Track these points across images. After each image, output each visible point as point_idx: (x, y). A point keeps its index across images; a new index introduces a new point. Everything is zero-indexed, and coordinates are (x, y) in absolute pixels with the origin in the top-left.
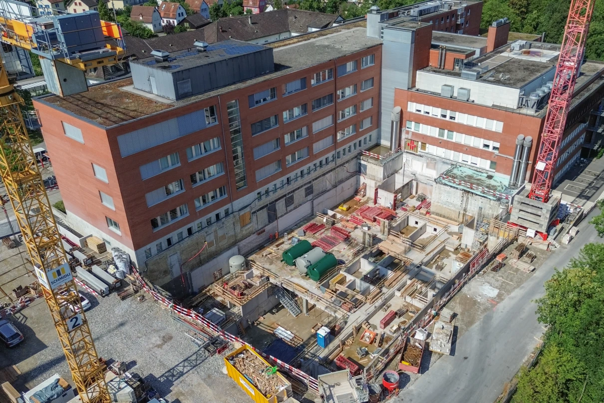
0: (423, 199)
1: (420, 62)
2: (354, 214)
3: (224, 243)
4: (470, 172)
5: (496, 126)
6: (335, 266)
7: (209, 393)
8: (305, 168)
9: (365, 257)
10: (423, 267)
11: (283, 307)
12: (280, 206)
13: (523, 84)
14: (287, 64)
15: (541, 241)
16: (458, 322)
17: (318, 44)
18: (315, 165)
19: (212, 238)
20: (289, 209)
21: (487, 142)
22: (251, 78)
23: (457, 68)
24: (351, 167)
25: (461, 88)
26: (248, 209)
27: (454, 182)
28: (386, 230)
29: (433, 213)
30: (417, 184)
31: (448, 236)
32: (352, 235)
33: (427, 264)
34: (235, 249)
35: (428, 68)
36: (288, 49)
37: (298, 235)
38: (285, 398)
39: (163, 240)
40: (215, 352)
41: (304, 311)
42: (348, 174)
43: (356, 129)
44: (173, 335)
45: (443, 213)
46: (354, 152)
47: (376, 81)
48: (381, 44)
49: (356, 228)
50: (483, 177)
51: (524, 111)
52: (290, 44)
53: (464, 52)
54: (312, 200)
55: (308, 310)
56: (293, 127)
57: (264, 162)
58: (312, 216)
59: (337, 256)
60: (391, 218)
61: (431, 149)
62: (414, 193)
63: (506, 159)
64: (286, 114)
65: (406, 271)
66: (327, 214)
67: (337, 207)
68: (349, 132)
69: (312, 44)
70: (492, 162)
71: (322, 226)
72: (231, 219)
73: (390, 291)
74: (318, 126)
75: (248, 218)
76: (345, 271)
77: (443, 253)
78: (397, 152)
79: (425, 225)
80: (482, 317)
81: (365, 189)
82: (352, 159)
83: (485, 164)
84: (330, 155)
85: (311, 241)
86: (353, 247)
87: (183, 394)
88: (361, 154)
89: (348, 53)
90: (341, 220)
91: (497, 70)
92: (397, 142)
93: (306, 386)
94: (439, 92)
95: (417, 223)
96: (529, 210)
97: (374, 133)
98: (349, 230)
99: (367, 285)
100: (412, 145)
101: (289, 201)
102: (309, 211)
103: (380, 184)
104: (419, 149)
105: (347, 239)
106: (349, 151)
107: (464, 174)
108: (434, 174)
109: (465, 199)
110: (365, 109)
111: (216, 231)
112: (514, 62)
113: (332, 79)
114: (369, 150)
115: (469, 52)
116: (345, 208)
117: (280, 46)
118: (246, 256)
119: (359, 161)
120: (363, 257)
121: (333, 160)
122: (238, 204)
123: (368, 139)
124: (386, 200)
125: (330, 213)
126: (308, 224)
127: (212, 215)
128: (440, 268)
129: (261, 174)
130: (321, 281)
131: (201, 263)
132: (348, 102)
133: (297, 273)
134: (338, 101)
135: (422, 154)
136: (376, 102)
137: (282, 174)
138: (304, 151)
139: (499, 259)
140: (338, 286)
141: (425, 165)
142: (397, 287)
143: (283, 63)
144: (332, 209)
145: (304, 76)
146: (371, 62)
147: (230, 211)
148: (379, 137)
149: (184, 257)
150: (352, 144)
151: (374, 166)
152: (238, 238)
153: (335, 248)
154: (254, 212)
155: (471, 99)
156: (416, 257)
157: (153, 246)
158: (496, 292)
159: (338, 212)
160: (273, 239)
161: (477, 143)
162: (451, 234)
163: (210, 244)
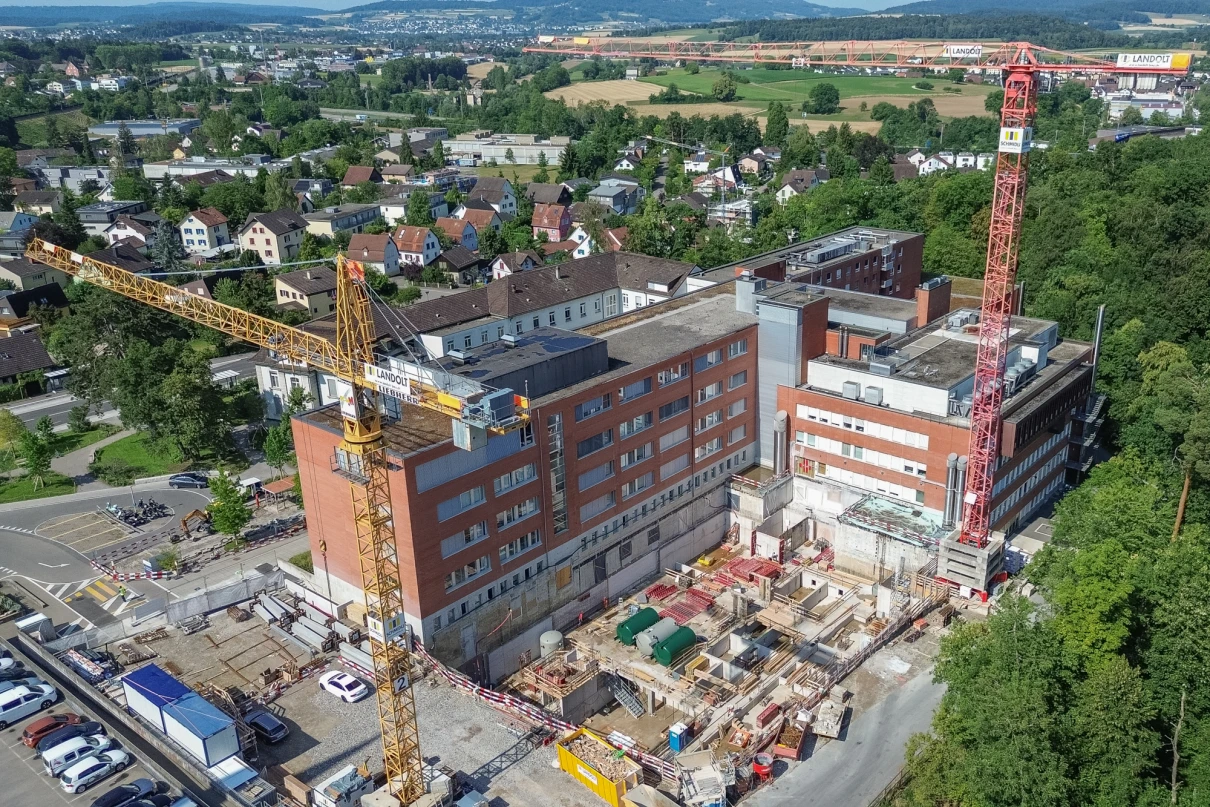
0: (824, 547)
1: (812, 347)
2: (721, 570)
3: (534, 612)
4: (888, 507)
5: (920, 441)
6: (692, 644)
7: (536, 789)
8: (649, 502)
9: (737, 632)
10: (820, 645)
11: (619, 705)
12: (612, 558)
13: (955, 382)
14: (624, 358)
15: (980, 603)
16: (853, 704)
17: (666, 323)
18: (663, 497)
19: (517, 604)
20: (624, 562)
21: (910, 463)
22: (577, 382)
23: (865, 356)
24: (715, 499)
25: (870, 387)
26: (567, 563)
27: (865, 521)
28: (768, 592)
29: (838, 568)
30: (815, 524)
31: (858, 601)
32: (719, 601)
33: (827, 640)
34: (548, 622)
35: (824, 357)
36: (624, 333)
37: (637, 602)
38: (635, 784)
39: (457, 605)
40: (540, 743)
41: (650, 709)
42: (712, 510)
43: (722, 444)
44: (482, 726)
45: (851, 566)
46: (721, 477)
47: (751, 375)
48: (757, 324)
49: (723, 590)
50: (907, 513)
51: (956, 420)
52: (626, 324)
53: (873, 335)
54: (658, 550)
55: (655, 709)
56: (632, 444)
57: (592, 495)
58: (658, 573)
59: (698, 632)
60: (775, 575)
61: (833, 472)
62: (811, 539)
63: (937, 487)
64: (623, 428)
65: (796, 650)
66: (680, 571)
67: (694, 560)
68: (713, 446)
69: (657, 324)
70: (918, 492)
71: (673, 588)
72: (544, 577)
73: (772, 678)
74: (667, 442)
75: (567, 574)
76: (708, 652)
77: (849, 624)
78: (783, 476)
79: (826, 586)
80: (885, 697)
81: (738, 532)
82: (718, 487)
83: (909, 495)
84: (684, 482)
85: (658, 610)
86: (719, 618)
87: (505, 792)
88: (730, 480)
89: (709, 340)
90: (702, 579)
91: (922, 360)
92: (784, 462)
93: (659, 776)
94: (839, 389)
95: (814, 583)
96: (961, 559)
97: (749, 448)
98: (713, 593)
99: (740, 670)
100: (806, 466)
101: (625, 550)
102: (653, 567)
103: (760, 524)
104: (816, 472)
105: (711, 607)
106: (713, 475)
107: (880, 510)
108: (838, 509)
109: (881, 545)
110: (735, 414)
111: (524, 594)
112: (950, 346)
113: (688, 377)
114: (743, 473)
115: (882, 335)
116: (707, 561)
117: (612, 328)
118: (564, 630)
119: (727, 490)
120: (734, 632)
121: (688, 490)
122: (555, 554)
123: (741, 457)
124: (768, 547)
125: (686, 569)
126: (652, 587)
127: (520, 571)
128: (845, 646)
129: (587, 512)
130: (673, 666)
131: (502, 641)
132: (708, 408)
133: (638, 655)
134: (696, 405)
135: (821, 479)
136: (751, 402)
137: (616, 511)
138: (648, 478)
139: (916, 626)
140: (697, 673)
141: (826, 495)
142: (781, 672)
143: (618, 357)
144: (688, 564)
145: (648, 376)
146: (743, 349)
147: (544, 565)
148: (757, 454)
149: (481, 631)
150: (716, 465)
151: (750, 498)
152: (553, 605)
153: (693, 620)
154: (577, 567)
155: (885, 402)
156: (810, 631)
157: (443, 614)
158: (907, 667)
159: (697, 568)
160: (602, 607)
161: (897, 464)
162: (862, 597)
163: (516, 613)
